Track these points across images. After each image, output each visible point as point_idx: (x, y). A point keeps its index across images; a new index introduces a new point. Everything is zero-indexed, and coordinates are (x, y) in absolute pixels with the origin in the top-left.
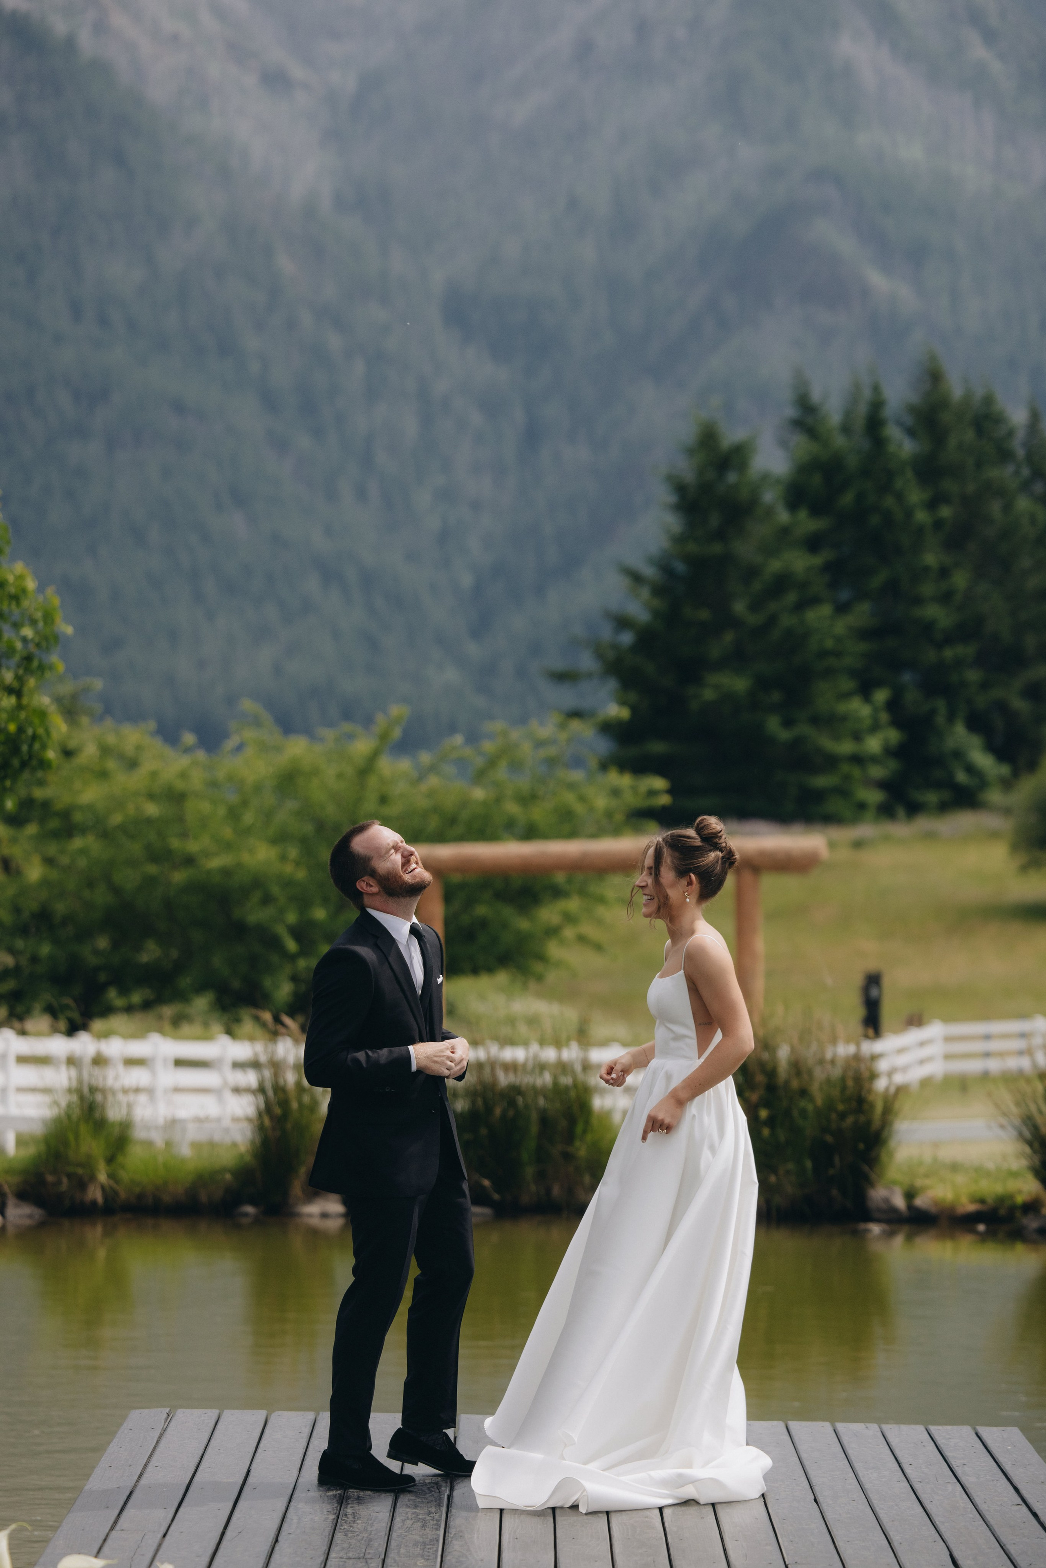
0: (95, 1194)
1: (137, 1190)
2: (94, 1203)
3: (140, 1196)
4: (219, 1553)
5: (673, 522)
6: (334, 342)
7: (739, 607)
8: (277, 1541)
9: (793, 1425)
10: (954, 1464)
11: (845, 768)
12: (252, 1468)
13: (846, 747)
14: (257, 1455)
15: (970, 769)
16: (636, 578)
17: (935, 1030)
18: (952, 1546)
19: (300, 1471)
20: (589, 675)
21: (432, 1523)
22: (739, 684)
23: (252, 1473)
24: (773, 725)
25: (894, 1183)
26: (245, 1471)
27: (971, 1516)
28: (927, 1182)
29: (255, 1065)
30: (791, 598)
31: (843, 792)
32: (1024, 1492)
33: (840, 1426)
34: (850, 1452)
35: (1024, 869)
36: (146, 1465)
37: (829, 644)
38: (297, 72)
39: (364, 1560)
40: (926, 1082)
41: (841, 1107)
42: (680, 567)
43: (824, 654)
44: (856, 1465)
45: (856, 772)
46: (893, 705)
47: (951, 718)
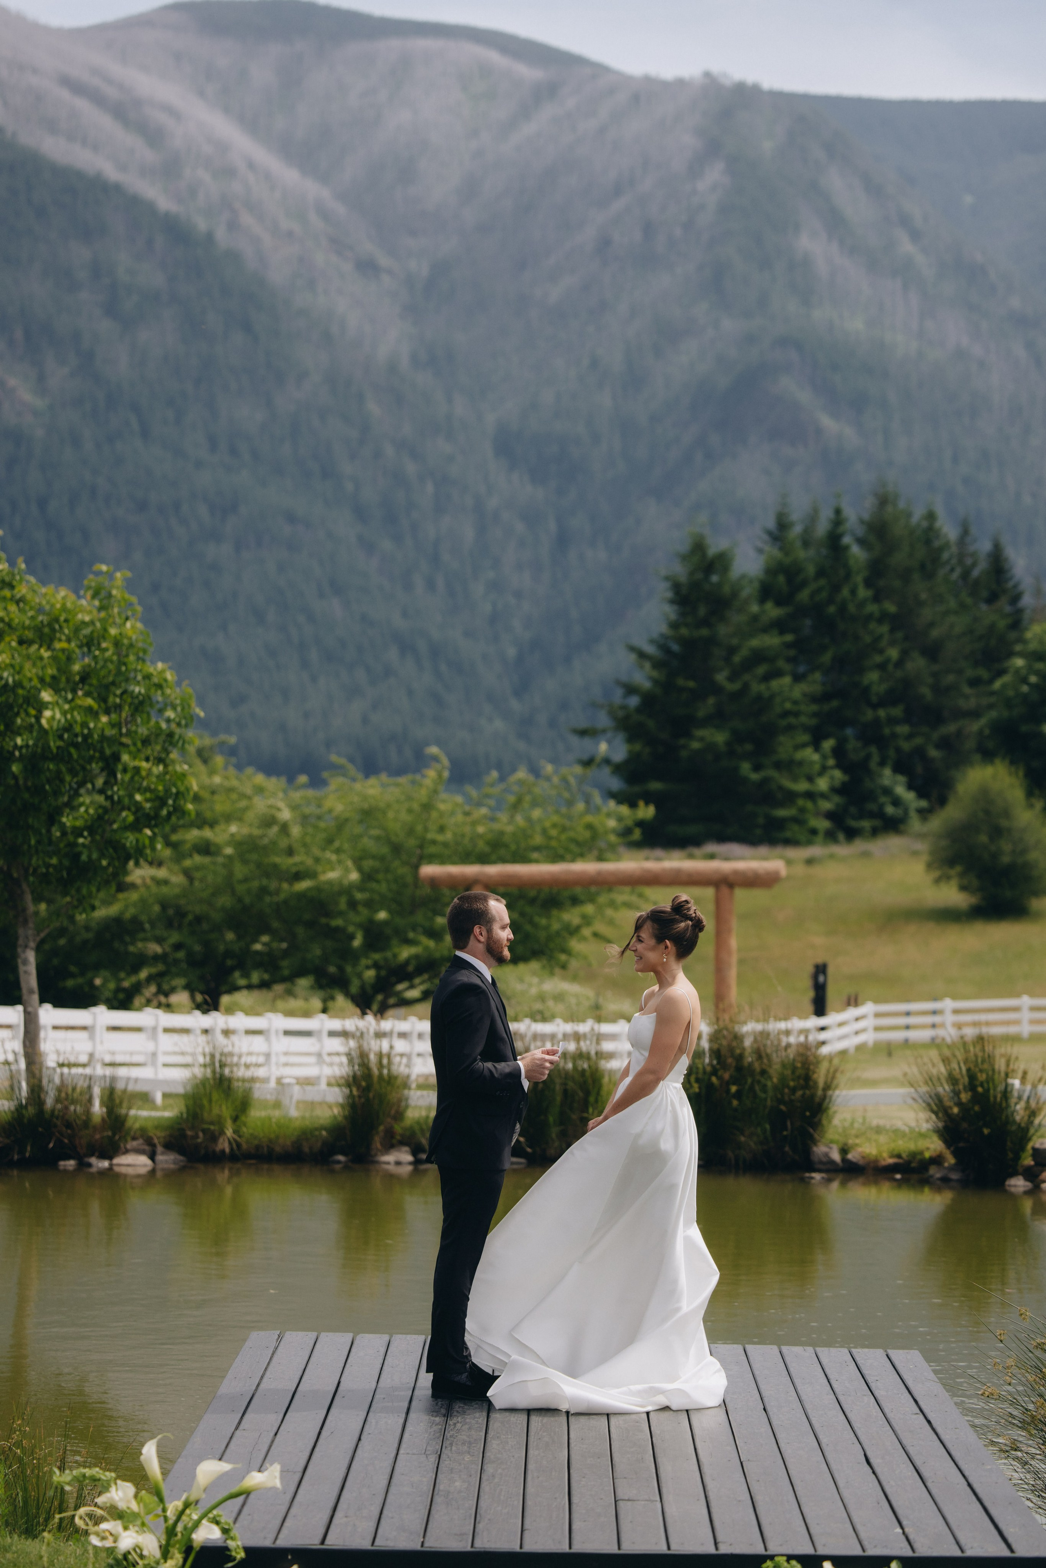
0: (223, 1145)
1: (256, 1142)
2: (223, 1151)
3: (258, 1147)
4: (317, 1449)
5: (671, 612)
6: (411, 468)
7: (721, 678)
8: (360, 1439)
9: (749, 1348)
10: (870, 1380)
11: (801, 802)
12: (342, 1380)
13: (802, 786)
14: (346, 1369)
15: (897, 802)
16: (642, 655)
17: (868, 1008)
18: (866, 1448)
19: (377, 1383)
20: (604, 731)
21: (476, 1426)
22: (720, 738)
23: (341, 1384)
24: (745, 767)
25: (832, 1142)
26: (336, 1382)
27: (881, 1423)
28: (857, 1141)
29: (344, 1034)
30: (761, 670)
31: (799, 821)
32: (921, 1403)
33: (785, 1349)
34: (791, 1370)
35: (937, 881)
36: (262, 1377)
37: (788, 706)
38: (384, 261)
39: (425, 1456)
40: (860, 1048)
41: (792, 1084)
42: (675, 648)
43: (786, 714)
44: (796, 1381)
45: (809, 805)
46: (839, 752)
47: (882, 763)
